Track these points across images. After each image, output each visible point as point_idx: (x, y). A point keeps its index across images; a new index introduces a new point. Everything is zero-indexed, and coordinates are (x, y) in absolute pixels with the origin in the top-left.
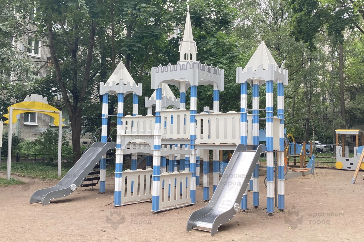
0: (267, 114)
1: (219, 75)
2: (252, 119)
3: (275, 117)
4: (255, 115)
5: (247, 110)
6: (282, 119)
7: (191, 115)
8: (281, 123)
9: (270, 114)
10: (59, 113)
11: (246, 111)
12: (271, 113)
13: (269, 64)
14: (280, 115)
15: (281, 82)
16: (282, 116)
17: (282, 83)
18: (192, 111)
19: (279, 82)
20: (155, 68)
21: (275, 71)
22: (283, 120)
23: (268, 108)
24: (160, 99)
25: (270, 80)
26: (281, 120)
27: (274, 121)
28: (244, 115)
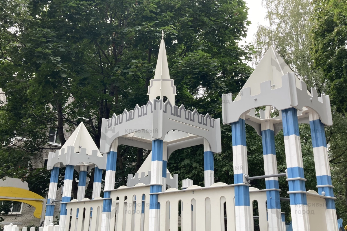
0: (290, 185)
1: (213, 127)
2: (266, 200)
3: (310, 192)
4: (270, 191)
5: (247, 178)
6: (329, 197)
7: (151, 195)
8: (328, 207)
9: (298, 184)
10: (43, 201)
11: (244, 180)
12: (299, 182)
13: (283, 75)
14: (323, 188)
15: (316, 118)
16: (328, 190)
17: (320, 120)
18: (153, 186)
19: (313, 118)
20: (107, 121)
21: (297, 89)
22: (332, 199)
23: (292, 169)
24: (111, 170)
25: (289, 106)
26: (327, 200)
27: (308, 201)
28: (242, 190)
